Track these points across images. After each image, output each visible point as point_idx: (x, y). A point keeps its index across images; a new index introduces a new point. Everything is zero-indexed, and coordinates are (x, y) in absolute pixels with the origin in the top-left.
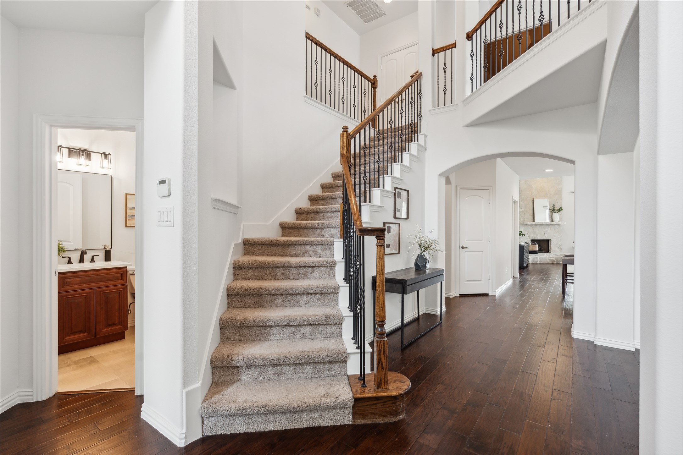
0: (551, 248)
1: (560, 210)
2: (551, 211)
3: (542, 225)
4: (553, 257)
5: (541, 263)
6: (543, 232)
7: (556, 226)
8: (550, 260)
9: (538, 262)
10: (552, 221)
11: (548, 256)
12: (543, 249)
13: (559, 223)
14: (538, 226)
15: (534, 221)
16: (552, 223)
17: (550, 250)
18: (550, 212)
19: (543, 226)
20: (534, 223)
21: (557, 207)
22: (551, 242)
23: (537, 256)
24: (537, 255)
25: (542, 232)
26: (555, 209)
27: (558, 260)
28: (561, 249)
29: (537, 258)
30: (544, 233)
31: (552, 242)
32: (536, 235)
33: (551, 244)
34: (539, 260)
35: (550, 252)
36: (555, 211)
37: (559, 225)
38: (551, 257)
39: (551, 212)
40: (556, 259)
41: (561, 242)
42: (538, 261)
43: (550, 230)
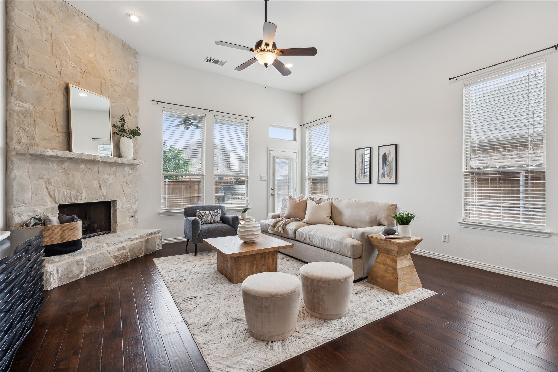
0: (116, 222)
1: (135, 133)
2: (117, 130)
3: (93, 162)
4: (124, 248)
5: (93, 272)
6: (96, 183)
7: (127, 169)
8: (115, 257)
9: (83, 275)
10: (119, 155)
11: (110, 249)
12: (96, 226)
13: (136, 162)
14: (83, 166)
15: (69, 148)
16: (119, 160)
17: (113, 226)
18: (114, 133)
19: (96, 168)
20: (68, 154)
21: (129, 126)
22: (115, 207)
23: (78, 258)
24: (80, 254)
25: (94, 182)
26: (126, 128)
27: (136, 251)
28: (137, 221)
29: (78, 263)
30: (98, 186)
31: (119, 207)
32: (78, 191)
33: (115, 211)
34: (85, 268)
35: (115, 232)
36: (125, 134)
37: (132, 166)
38: (119, 249)
39: (117, 134)
40: (130, 251)
41: (136, 204)
42: (82, 272)
43: (113, 177)
